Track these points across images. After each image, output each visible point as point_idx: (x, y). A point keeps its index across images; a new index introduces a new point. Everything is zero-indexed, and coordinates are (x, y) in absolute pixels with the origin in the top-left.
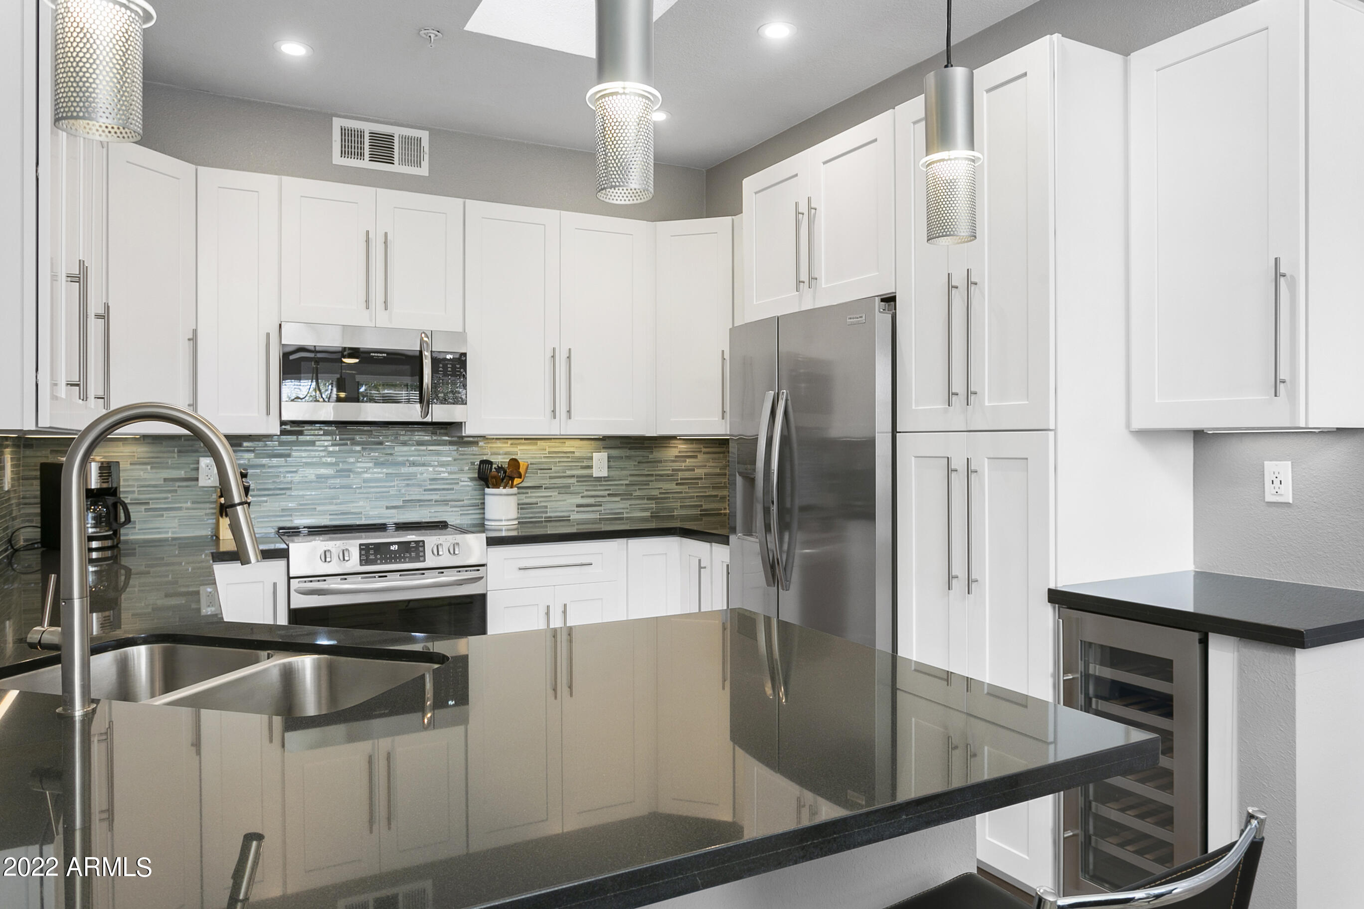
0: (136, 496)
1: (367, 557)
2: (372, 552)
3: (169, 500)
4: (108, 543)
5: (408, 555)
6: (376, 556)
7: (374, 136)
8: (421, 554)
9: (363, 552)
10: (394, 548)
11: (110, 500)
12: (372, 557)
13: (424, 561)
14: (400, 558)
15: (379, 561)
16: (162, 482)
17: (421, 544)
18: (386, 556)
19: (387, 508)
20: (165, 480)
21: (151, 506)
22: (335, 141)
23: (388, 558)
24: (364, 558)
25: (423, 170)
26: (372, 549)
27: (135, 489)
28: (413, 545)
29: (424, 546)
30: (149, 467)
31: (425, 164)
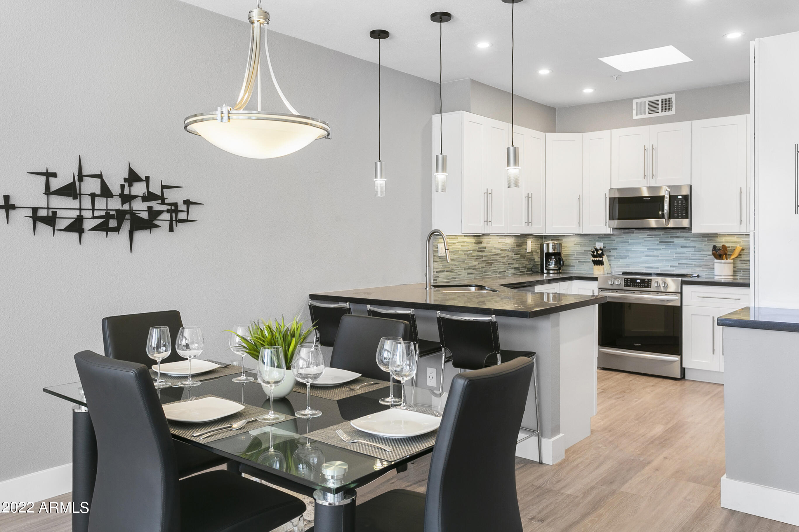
0: (575, 256)
1: (627, 283)
2: (629, 282)
3: (586, 259)
4: (556, 272)
5: (644, 284)
6: (630, 284)
7: (650, 103)
8: (650, 285)
9: (625, 282)
10: (638, 281)
11: (557, 257)
12: (629, 284)
13: (651, 288)
14: (640, 285)
15: (631, 286)
16: (584, 252)
17: (650, 280)
18: (634, 284)
19: (671, 266)
20: (585, 251)
21: (580, 261)
22: (634, 109)
23: (633, 285)
24: (626, 284)
25: (673, 112)
26: (629, 280)
27: (575, 254)
28: (646, 280)
29: (651, 282)
30: (580, 246)
31: (674, 109)
